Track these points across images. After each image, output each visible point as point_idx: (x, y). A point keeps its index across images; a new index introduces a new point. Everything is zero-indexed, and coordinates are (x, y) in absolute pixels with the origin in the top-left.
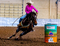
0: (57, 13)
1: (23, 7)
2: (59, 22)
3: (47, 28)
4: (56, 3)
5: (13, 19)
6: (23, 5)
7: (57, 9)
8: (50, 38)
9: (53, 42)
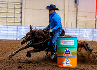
0: (76, 18)
1: (21, 8)
2: (79, 33)
3: (62, 43)
4: (76, 2)
5: (6, 27)
6: (22, 4)
7: (77, 11)
8: (66, 59)
9: (71, 65)
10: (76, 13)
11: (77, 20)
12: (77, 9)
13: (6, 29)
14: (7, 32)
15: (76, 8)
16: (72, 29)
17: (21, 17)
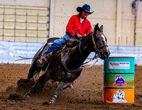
0: (135, 30)
1: (49, 16)
2: (139, 54)
4: (133, 5)
5: (25, 44)
6: (49, 9)
7: (135, 20)
9: (125, 101)
10: (133, 22)
11: (135, 34)
12: (136, 17)
13: (24, 48)
14: (26, 52)
15: (133, 16)
16: (128, 48)
17: (48, 30)
